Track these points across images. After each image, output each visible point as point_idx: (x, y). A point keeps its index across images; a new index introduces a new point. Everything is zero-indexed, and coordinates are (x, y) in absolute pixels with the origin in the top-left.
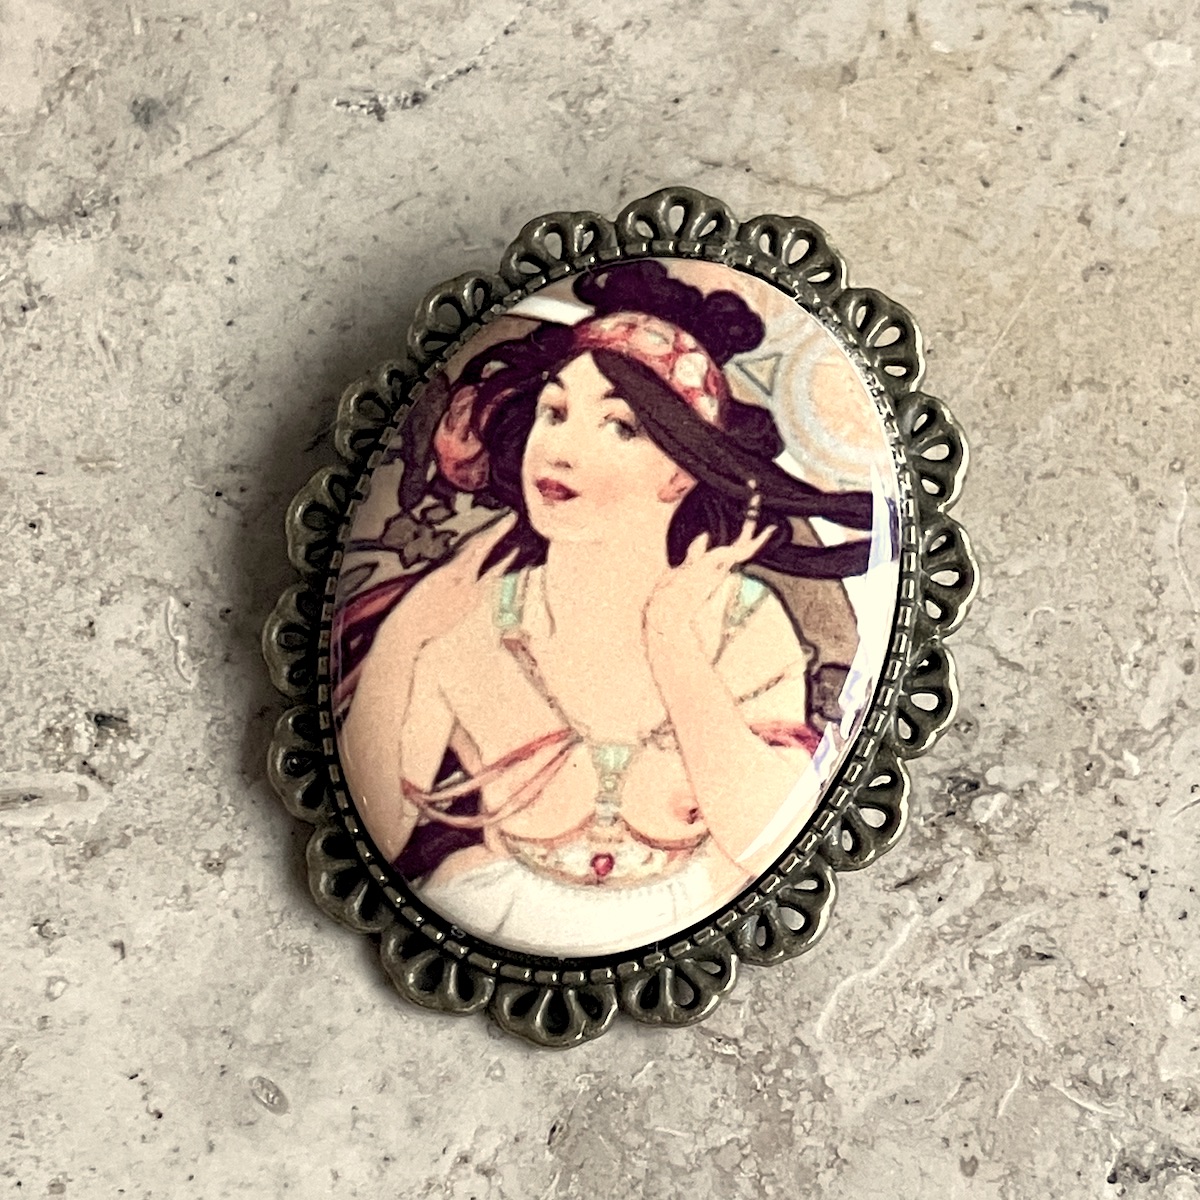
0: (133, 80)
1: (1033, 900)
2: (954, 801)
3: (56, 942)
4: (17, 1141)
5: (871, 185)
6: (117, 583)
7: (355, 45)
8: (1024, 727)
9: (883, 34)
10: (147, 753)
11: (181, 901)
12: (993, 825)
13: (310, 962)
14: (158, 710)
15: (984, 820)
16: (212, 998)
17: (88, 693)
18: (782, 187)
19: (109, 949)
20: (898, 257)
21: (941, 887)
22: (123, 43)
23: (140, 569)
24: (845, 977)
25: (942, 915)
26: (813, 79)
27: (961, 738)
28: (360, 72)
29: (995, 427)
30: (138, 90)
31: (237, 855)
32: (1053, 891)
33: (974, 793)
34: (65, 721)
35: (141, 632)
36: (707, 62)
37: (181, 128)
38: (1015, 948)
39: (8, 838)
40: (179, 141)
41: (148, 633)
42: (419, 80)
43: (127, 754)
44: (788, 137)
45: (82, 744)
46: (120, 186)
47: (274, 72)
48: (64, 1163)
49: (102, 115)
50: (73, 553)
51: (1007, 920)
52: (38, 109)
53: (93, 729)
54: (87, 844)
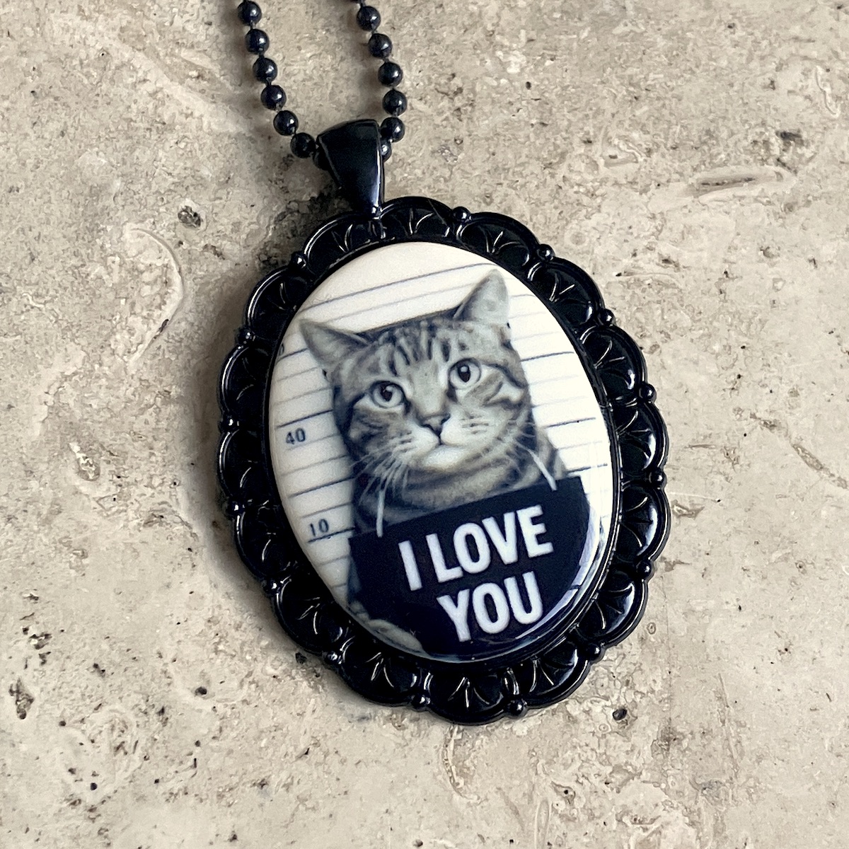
3: (775, 260)
4: (767, 368)
6: (785, 58)
10: (815, 154)
14: (818, 130)
17: (775, 120)
19: (808, 263)
23: (797, 50)
34: (763, 137)
35: (803, 86)
39: (738, 203)
41: (807, 87)
45: (776, 150)
48: (796, 379)
50: (756, 42)
53: (780, 141)
54: (786, 205)
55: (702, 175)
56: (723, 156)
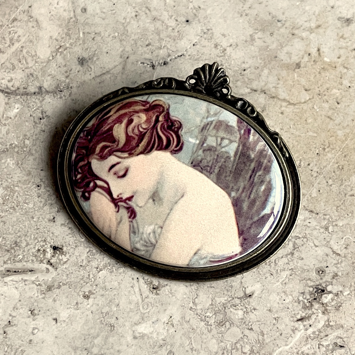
0: (79, 51)
1: (339, 328)
2: (316, 295)
3: (36, 317)
5: (303, 101)
7: (147, 45)
8: (340, 274)
9: (309, 54)
10: (68, 260)
11: (76, 307)
12: (328, 303)
13: (114, 329)
14: (73, 246)
15: (325, 302)
16: (83, 338)
17: (51, 239)
18: (275, 99)
19: (52, 321)
20: (309, 124)
21: (311, 322)
22: (76, 39)
24: (279, 348)
25: (310, 330)
26: (287, 67)
27: (320, 276)
28: (148, 54)
29: (336, 179)
30: (80, 54)
31: (94, 294)
32: (345, 326)
33: (322, 293)
34: (44, 248)
35: (69, 222)
36: (255, 59)
37: (93, 67)
38: (332, 343)
39: (24, 283)
40: (91, 70)
42: (166, 58)
43: (62, 260)
44: (278, 84)
45: (49, 255)
46: (72, 83)
47: (122, 52)
49: (69, 61)
50: (50, 196)
51: (331, 334)
52: (49, 57)
53: (52, 251)
54: (48, 287)
55: (9, 266)
56: (21, 257)
